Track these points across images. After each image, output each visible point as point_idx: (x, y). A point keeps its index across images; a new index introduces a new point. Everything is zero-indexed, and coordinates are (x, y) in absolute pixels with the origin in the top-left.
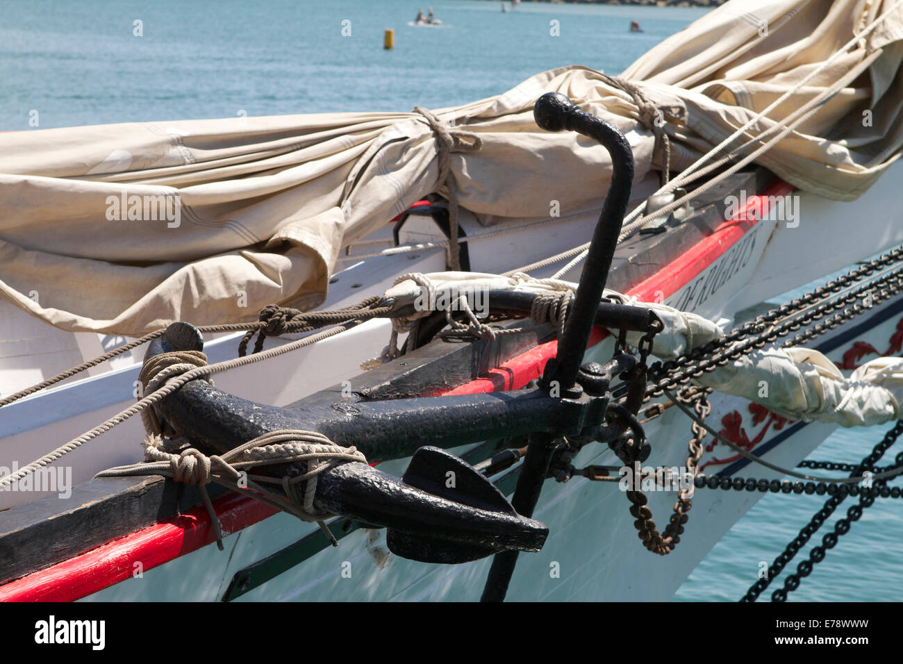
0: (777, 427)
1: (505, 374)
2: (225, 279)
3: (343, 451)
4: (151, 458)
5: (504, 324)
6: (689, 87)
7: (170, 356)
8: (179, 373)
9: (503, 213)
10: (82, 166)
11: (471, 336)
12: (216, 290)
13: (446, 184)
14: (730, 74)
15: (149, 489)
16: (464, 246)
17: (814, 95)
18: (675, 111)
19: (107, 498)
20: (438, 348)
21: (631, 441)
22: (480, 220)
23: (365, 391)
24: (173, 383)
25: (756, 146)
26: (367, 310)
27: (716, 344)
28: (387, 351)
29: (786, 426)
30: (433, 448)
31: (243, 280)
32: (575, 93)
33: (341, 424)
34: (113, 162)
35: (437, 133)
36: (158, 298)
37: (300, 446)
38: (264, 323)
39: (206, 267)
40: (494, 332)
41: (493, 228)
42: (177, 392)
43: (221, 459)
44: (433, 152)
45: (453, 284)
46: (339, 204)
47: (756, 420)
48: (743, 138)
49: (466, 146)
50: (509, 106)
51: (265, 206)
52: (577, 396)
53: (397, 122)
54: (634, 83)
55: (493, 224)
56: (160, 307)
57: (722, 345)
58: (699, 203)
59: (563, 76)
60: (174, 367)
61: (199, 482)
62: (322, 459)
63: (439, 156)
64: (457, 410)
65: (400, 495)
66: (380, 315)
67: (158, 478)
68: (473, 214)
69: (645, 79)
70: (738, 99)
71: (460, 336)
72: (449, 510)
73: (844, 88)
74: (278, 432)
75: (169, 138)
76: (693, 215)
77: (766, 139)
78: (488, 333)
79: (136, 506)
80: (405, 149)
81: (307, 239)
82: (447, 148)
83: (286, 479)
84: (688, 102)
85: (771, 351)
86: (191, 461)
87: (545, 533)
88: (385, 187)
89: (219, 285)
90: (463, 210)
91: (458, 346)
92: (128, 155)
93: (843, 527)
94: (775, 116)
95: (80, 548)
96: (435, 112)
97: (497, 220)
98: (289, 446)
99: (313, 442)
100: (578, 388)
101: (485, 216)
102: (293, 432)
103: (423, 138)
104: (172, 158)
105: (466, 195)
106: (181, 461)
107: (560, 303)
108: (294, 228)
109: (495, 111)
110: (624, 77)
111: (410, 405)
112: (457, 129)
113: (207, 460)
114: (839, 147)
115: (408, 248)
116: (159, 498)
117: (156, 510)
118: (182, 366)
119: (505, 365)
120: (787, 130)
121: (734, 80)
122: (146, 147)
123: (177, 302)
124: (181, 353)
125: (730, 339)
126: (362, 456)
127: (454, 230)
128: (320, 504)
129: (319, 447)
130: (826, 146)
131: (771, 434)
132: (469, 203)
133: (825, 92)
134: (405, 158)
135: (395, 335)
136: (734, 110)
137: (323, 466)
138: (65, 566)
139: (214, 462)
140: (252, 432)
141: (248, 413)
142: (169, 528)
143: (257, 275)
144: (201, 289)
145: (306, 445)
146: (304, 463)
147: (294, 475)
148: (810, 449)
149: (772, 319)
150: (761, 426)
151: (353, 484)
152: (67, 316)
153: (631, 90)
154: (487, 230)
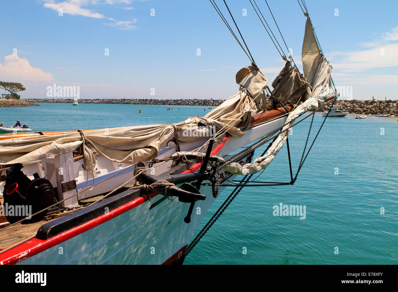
0: (229, 175)
1: (192, 169)
2: (140, 153)
3: (171, 184)
4: (138, 186)
5: (191, 160)
6: (215, 119)
7: (139, 168)
8: (141, 171)
9: (185, 141)
10: (117, 134)
11: (186, 163)
12: (139, 155)
13: (176, 136)
14: (221, 117)
15: (138, 191)
16: (179, 146)
17: (235, 121)
18: (213, 123)
19: (131, 193)
20: (181, 165)
21: (214, 180)
22: (181, 142)
23: (171, 173)
24: (140, 173)
25: (227, 129)
26: (169, 159)
27: (224, 162)
28: (172, 165)
29: (230, 175)
30: (186, 183)
31: (143, 153)
32: (196, 120)
33: (169, 179)
34: (122, 134)
35: (174, 128)
36: (130, 156)
37: (164, 183)
38: (153, 161)
39: (137, 151)
40: (190, 162)
41: (184, 143)
42: (141, 174)
43: (150, 186)
44: (174, 131)
45: (183, 154)
46: (159, 140)
47: (226, 174)
48: (224, 128)
49: (179, 130)
50: (186, 123)
51: (147, 140)
52: (206, 173)
53: (168, 126)
54: (205, 119)
55: (183, 142)
56: (130, 158)
57: (225, 163)
58: (218, 139)
59: (194, 118)
60: (140, 170)
61: (146, 190)
62: (167, 185)
63: (175, 131)
64: (187, 176)
65: (181, 191)
66: (171, 159)
67: (139, 189)
68: (180, 141)
69: (207, 118)
70: (223, 121)
71: (184, 163)
72: (189, 194)
73: (239, 119)
74: (160, 181)
75: (130, 129)
76: (218, 141)
77: (228, 128)
78: (189, 162)
79: (136, 194)
80: (169, 130)
81: (154, 146)
82: (176, 130)
83: (161, 189)
84: (215, 122)
85: (232, 163)
86: (145, 186)
87: (205, 197)
88: (166, 137)
89: (140, 154)
90: (179, 140)
91: (184, 164)
92: (124, 132)
93: (239, 191)
94: (229, 124)
95: (127, 202)
96: (174, 124)
97: (184, 142)
98: (162, 183)
99: (166, 182)
100: (206, 171)
101: (182, 141)
102: (162, 181)
103: (172, 128)
104: (131, 133)
105: (179, 138)
106: (143, 186)
107: (202, 157)
108: (152, 144)
109: (184, 124)
110: (204, 118)
111: (180, 175)
112: (177, 127)
113: (148, 186)
114: (239, 129)
115: (170, 147)
116: (140, 192)
117: (139, 195)
118: (142, 169)
119: (192, 167)
120: (231, 127)
121: (222, 118)
122: (127, 131)
123: (133, 157)
124: (141, 167)
125: (226, 162)
126: (174, 185)
127: (177, 144)
128: (167, 193)
129: (167, 183)
130: (237, 129)
131: (228, 176)
132: (180, 139)
133: (237, 120)
134: (169, 132)
135: (173, 163)
136: (222, 123)
137: (168, 187)
138: (126, 205)
139: (149, 186)
140: (155, 181)
141: (154, 178)
142: (142, 198)
143: (146, 152)
144: (137, 154)
145: (165, 183)
146: (164, 186)
147: (163, 188)
148: (234, 179)
149: (232, 158)
150: (226, 175)
151: (173, 190)
152: (115, 160)
153: (205, 120)
154: (183, 144)
